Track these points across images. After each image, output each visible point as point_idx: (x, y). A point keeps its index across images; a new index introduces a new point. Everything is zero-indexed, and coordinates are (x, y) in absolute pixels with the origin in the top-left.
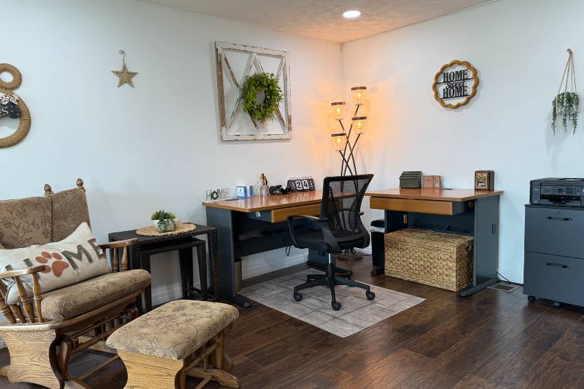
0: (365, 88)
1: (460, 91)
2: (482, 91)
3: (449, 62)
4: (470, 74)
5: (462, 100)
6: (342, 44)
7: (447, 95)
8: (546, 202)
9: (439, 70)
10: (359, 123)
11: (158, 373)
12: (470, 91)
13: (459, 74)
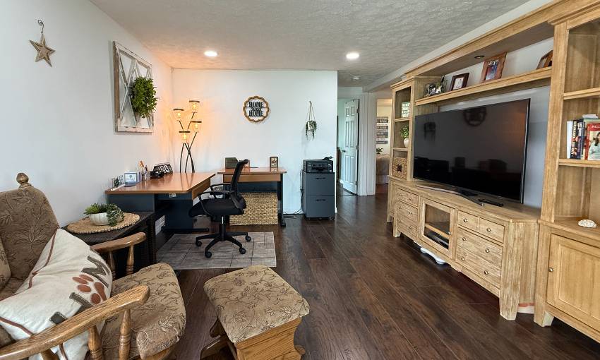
0: (198, 102)
1: (259, 113)
2: (270, 114)
3: (253, 96)
4: (264, 105)
5: (261, 118)
6: (172, 68)
7: (251, 114)
8: (315, 171)
9: (247, 100)
10: (197, 125)
11: (279, 339)
12: (264, 114)
13: (259, 104)
